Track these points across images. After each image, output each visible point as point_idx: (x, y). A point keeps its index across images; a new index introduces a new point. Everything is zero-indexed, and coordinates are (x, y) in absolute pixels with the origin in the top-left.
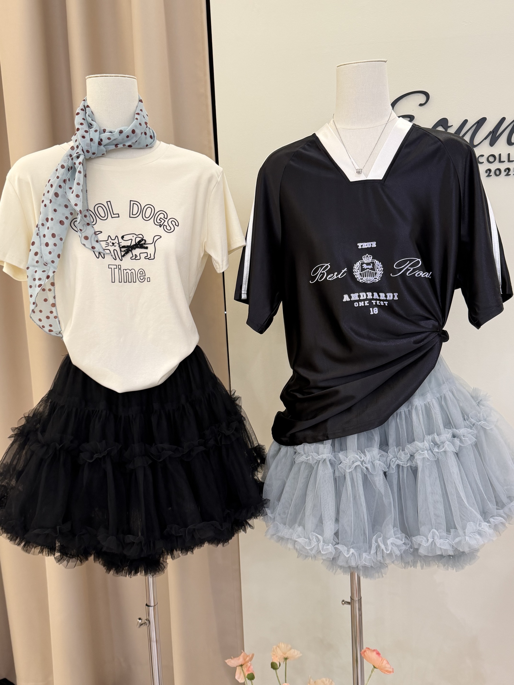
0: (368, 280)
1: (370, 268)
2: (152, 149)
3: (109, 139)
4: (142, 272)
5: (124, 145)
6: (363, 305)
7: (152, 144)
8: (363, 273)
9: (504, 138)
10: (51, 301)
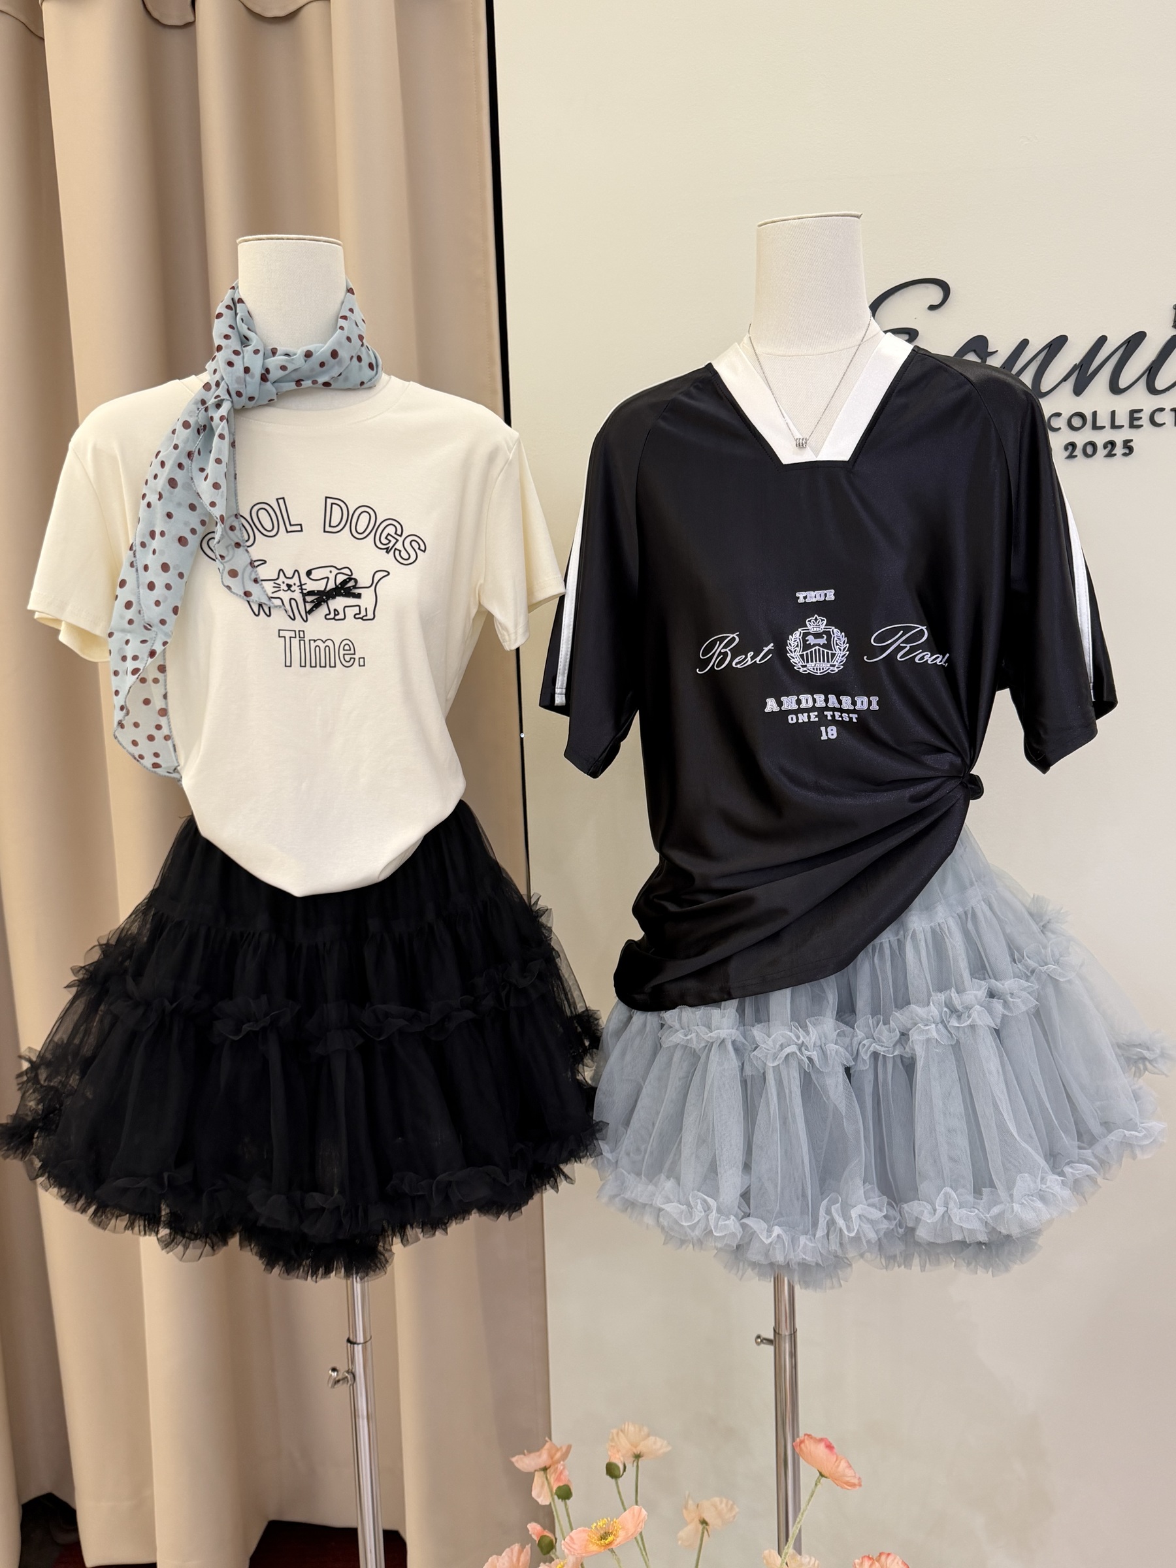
0: (817, 669)
1: (821, 644)
2: (373, 392)
3: (283, 368)
4: (349, 647)
5: (315, 382)
6: (807, 720)
7: (373, 380)
8: (807, 654)
9: (1101, 381)
10: (158, 703)
